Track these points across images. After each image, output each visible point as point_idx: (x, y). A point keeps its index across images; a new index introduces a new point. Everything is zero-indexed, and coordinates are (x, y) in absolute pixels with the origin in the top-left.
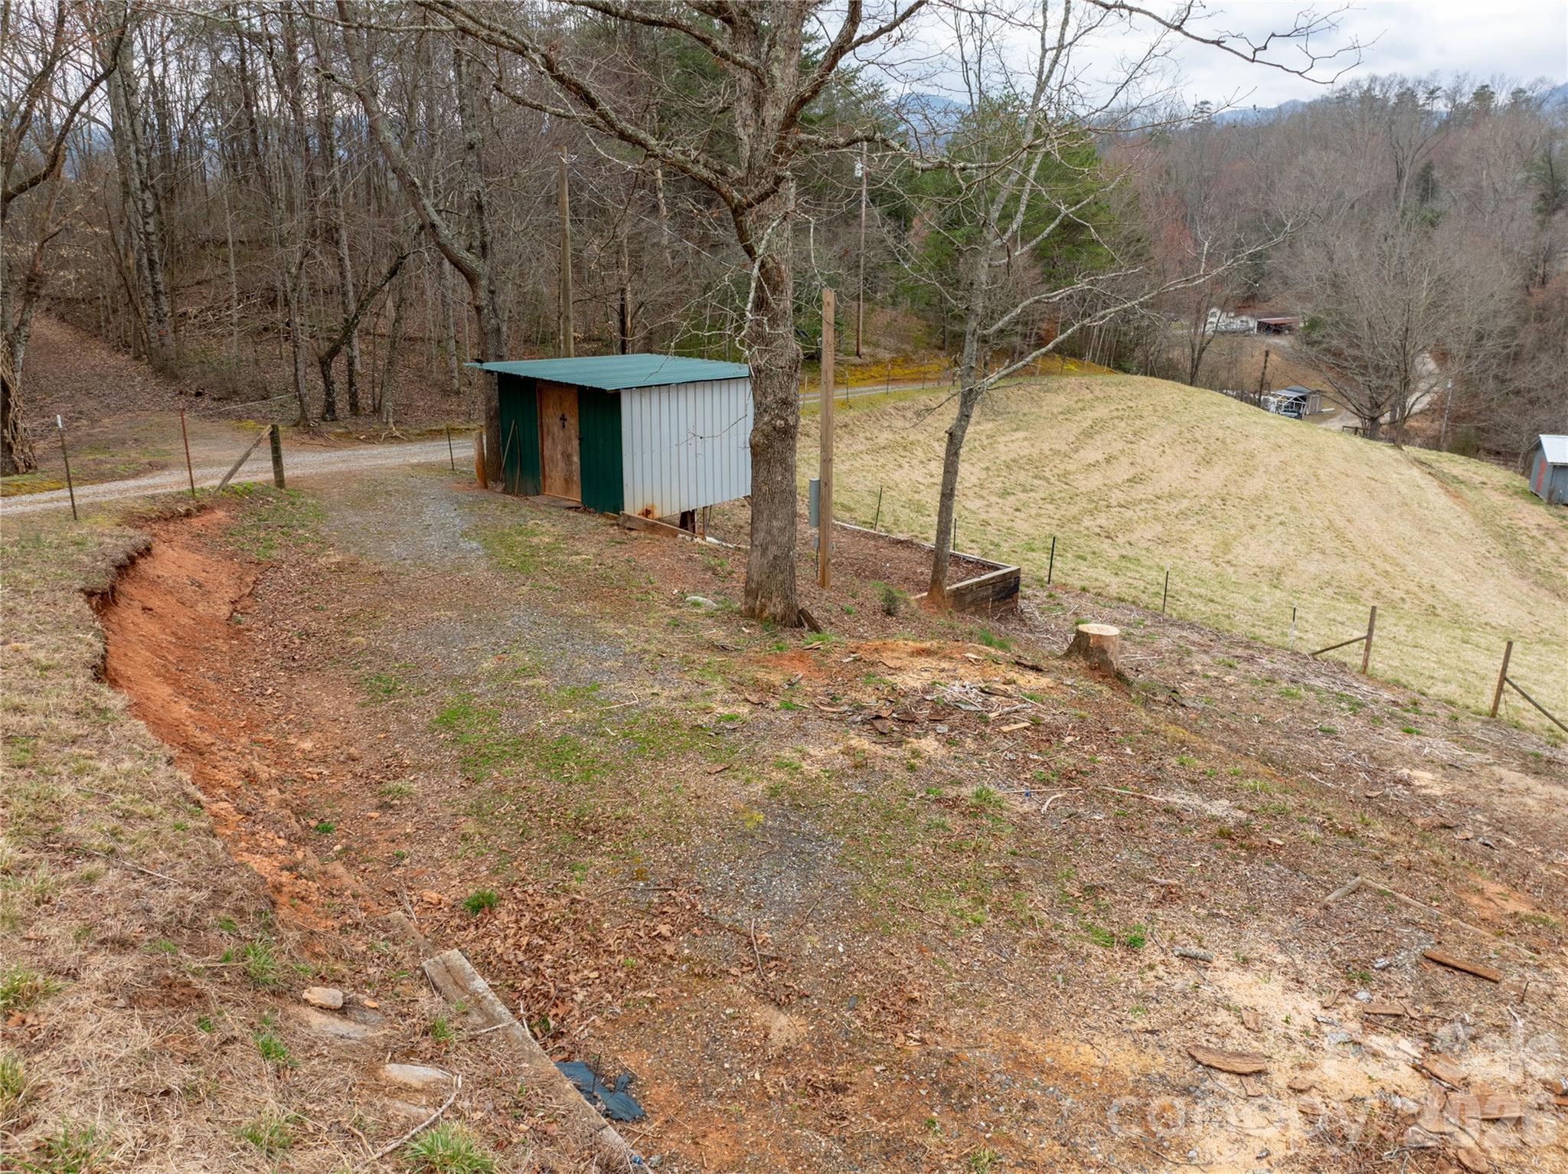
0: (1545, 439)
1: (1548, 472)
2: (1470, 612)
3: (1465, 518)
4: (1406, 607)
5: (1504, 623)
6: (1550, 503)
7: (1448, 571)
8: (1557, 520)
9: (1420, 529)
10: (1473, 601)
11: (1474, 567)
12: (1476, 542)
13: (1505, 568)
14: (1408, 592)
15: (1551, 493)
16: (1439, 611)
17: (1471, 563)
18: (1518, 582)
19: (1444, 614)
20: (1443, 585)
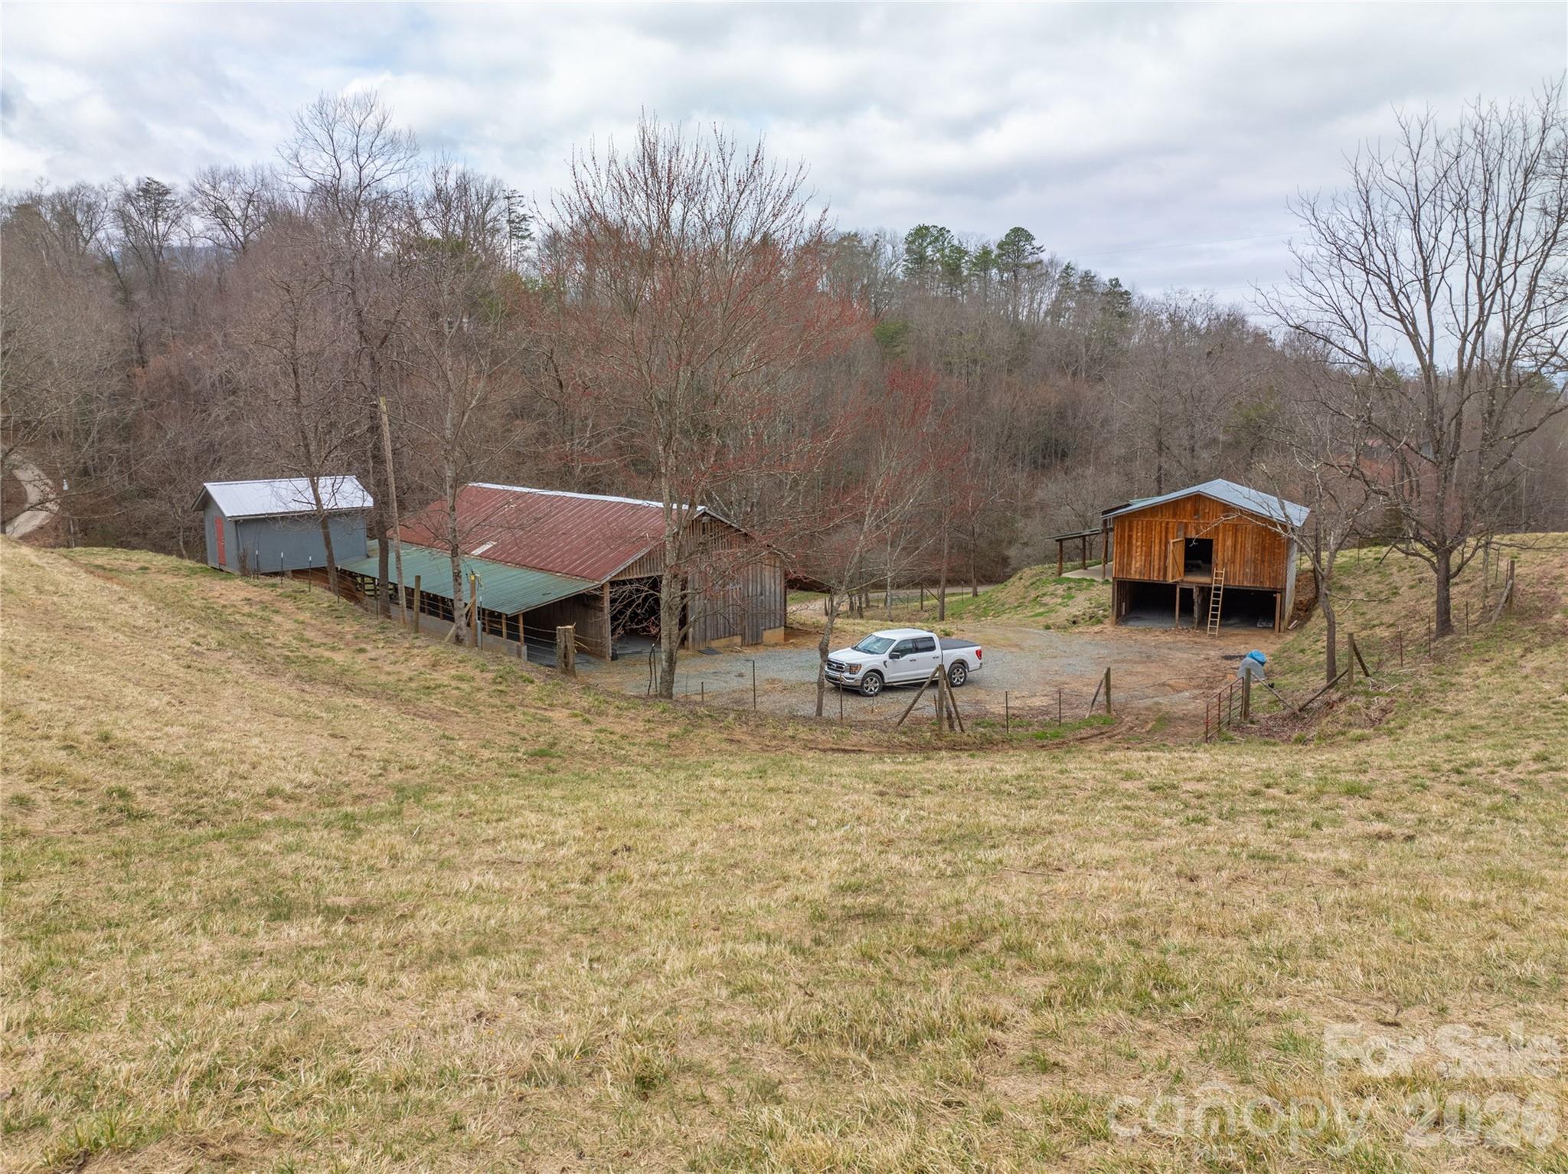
0: (212, 488)
1: (230, 532)
2: (221, 775)
3: (132, 599)
4: (36, 823)
5: (306, 777)
6: (245, 573)
7: (131, 693)
8: (268, 590)
9: (49, 628)
10: (212, 745)
11: (182, 673)
12: (165, 632)
13: (237, 664)
14: (35, 774)
15: (242, 561)
16: (142, 801)
17: (173, 668)
18: (273, 683)
19: (159, 803)
20: (128, 728)
